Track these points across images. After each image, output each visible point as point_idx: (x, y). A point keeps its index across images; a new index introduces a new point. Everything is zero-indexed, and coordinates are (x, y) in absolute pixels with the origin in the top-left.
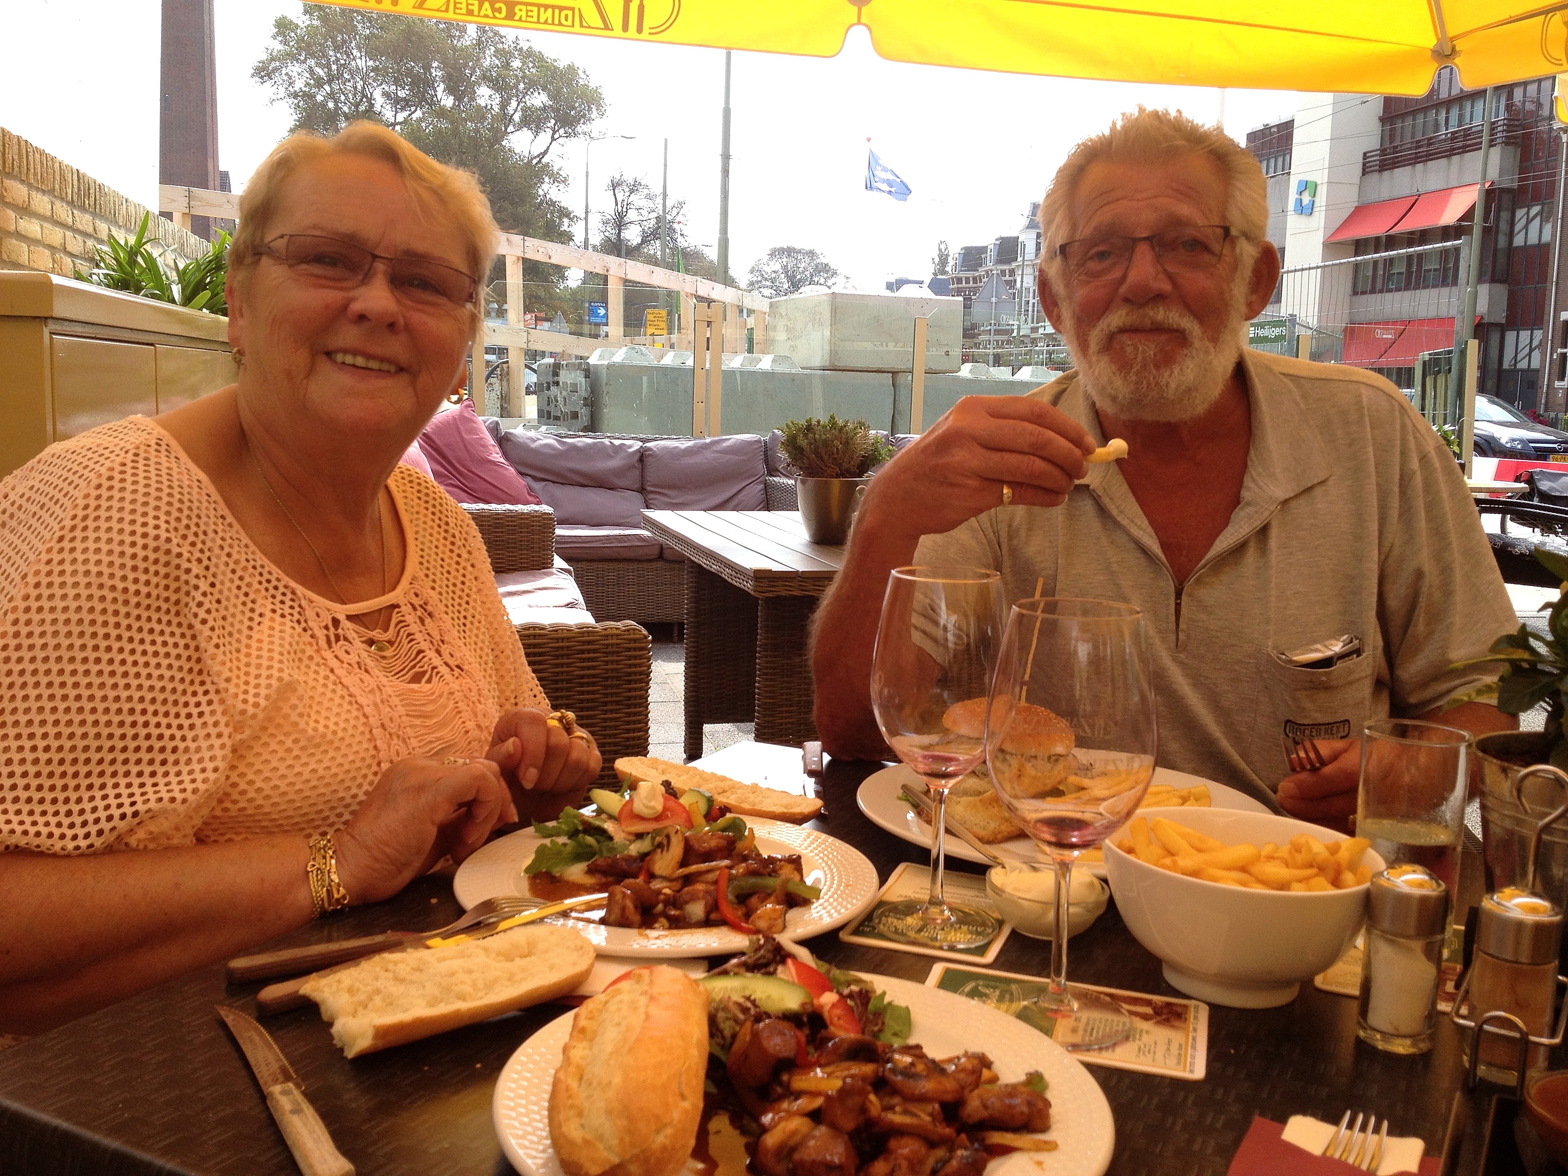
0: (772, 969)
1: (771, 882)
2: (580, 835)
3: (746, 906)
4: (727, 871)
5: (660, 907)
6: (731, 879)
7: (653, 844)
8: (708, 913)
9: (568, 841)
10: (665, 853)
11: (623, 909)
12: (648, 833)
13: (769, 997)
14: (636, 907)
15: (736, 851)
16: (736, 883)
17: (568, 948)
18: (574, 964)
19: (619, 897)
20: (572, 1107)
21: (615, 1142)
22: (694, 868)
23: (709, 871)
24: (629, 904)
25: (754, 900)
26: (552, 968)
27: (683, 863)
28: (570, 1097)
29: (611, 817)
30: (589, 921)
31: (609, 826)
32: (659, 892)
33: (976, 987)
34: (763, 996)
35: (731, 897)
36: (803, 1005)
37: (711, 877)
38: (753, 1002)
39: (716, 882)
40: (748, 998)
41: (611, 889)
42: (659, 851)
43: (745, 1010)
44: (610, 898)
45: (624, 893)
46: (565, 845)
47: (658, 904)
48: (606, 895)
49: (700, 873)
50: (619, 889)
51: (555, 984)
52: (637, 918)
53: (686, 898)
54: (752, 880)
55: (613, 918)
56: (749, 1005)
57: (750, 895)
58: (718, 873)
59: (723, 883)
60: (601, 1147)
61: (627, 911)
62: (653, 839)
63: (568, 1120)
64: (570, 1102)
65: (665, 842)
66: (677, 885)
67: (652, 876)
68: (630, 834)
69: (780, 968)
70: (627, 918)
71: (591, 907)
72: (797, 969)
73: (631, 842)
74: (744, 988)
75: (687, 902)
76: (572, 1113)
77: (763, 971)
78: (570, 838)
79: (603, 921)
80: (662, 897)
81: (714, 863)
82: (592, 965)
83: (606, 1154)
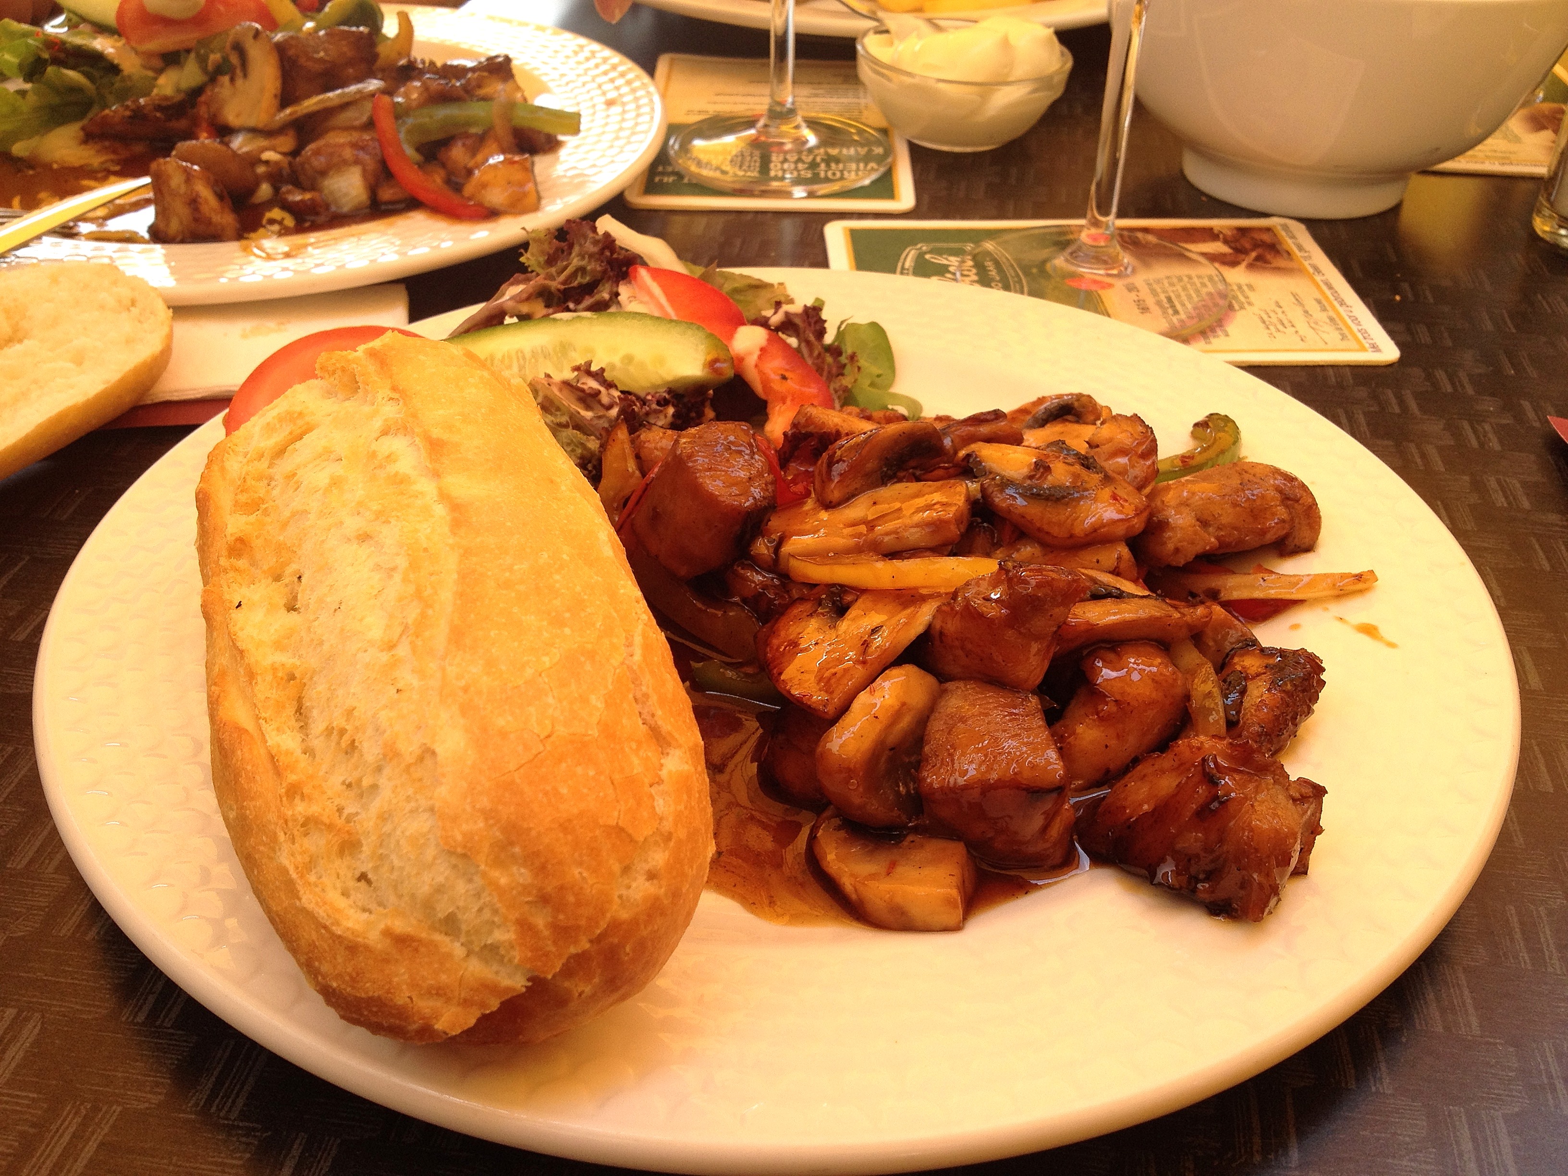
0: (606, 296)
1: (475, 110)
2: (50, 70)
3: (444, 165)
4: (386, 99)
5: (265, 190)
6: (399, 113)
7: (204, 70)
8: (373, 191)
9: (28, 86)
10: (239, 82)
11: (194, 202)
12: (188, 51)
13: (629, 359)
14: (220, 197)
15: (380, 63)
16: (410, 121)
17: (102, 307)
18: (129, 341)
19: (176, 181)
20: (309, 824)
21: (503, 935)
22: (311, 104)
23: (345, 106)
24: (205, 193)
25: (458, 153)
26: (79, 359)
27: (286, 98)
28: (294, 791)
29: (101, 29)
30: (129, 238)
31: (103, 45)
32: (253, 160)
33: (920, 256)
34: (616, 359)
35: (410, 152)
36: (712, 364)
37: (358, 116)
38: (598, 375)
39: (370, 125)
40: (585, 370)
41: (154, 166)
42: (226, 79)
43: (588, 399)
44: (158, 186)
45: (185, 170)
46: (22, 93)
47: (257, 185)
48: (147, 180)
49: (328, 112)
50: (171, 165)
51: (98, 397)
52: (227, 219)
53: (319, 162)
54: (443, 113)
55: (174, 226)
56: (592, 384)
57: (446, 142)
58: (368, 106)
59: (386, 122)
60: (459, 951)
61: (205, 209)
62: (202, 61)
63: (310, 864)
64: (300, 808)
65: (234, 59)
66: (287, 142)
67: (224, 131)
68: (149, 55)
69: (624, 291)
70: (209, 222)
71: (116, 209)
72: (663, 287)
73: (160, 71)
74: (564, 348)
75: (323, 173)
76: (316, 842)
77: (588, 301)
78: (28, 78)
79: (157, 235)
80: (261, 170)
81: (353, 88)
82: (170, 337)
83: (476, 969)
